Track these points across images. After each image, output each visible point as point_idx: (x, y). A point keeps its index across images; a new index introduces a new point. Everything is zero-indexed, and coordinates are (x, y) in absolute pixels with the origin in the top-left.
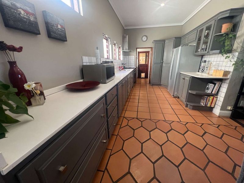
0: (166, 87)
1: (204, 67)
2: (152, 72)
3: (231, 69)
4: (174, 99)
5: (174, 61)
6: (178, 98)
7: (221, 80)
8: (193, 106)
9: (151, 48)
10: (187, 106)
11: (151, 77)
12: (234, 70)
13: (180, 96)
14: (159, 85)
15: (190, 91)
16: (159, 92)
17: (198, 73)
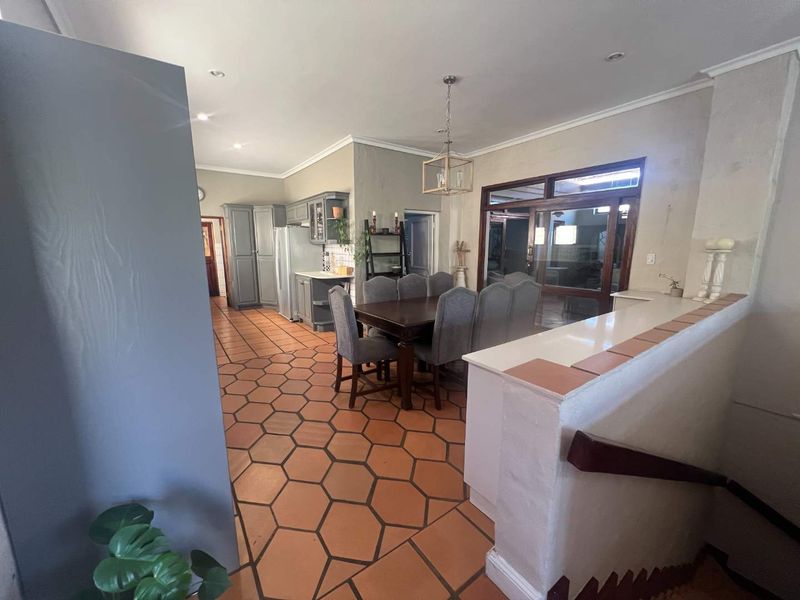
0: (274, 307)
1: (328, 262)
2: (235, 278)
3: (352, 265)
4: (295, 325)
5: (279, 253)
6: (302, 321)
7: (347, 280)
8: (324, 325)
9: (220, 218)
10: (315, 329)
11: (230, 291)
12: (356, 265)
13: (302, 317)
14: (257, 306)
15: (314, 303)
16: (261, 319)
17: (323, 272)
